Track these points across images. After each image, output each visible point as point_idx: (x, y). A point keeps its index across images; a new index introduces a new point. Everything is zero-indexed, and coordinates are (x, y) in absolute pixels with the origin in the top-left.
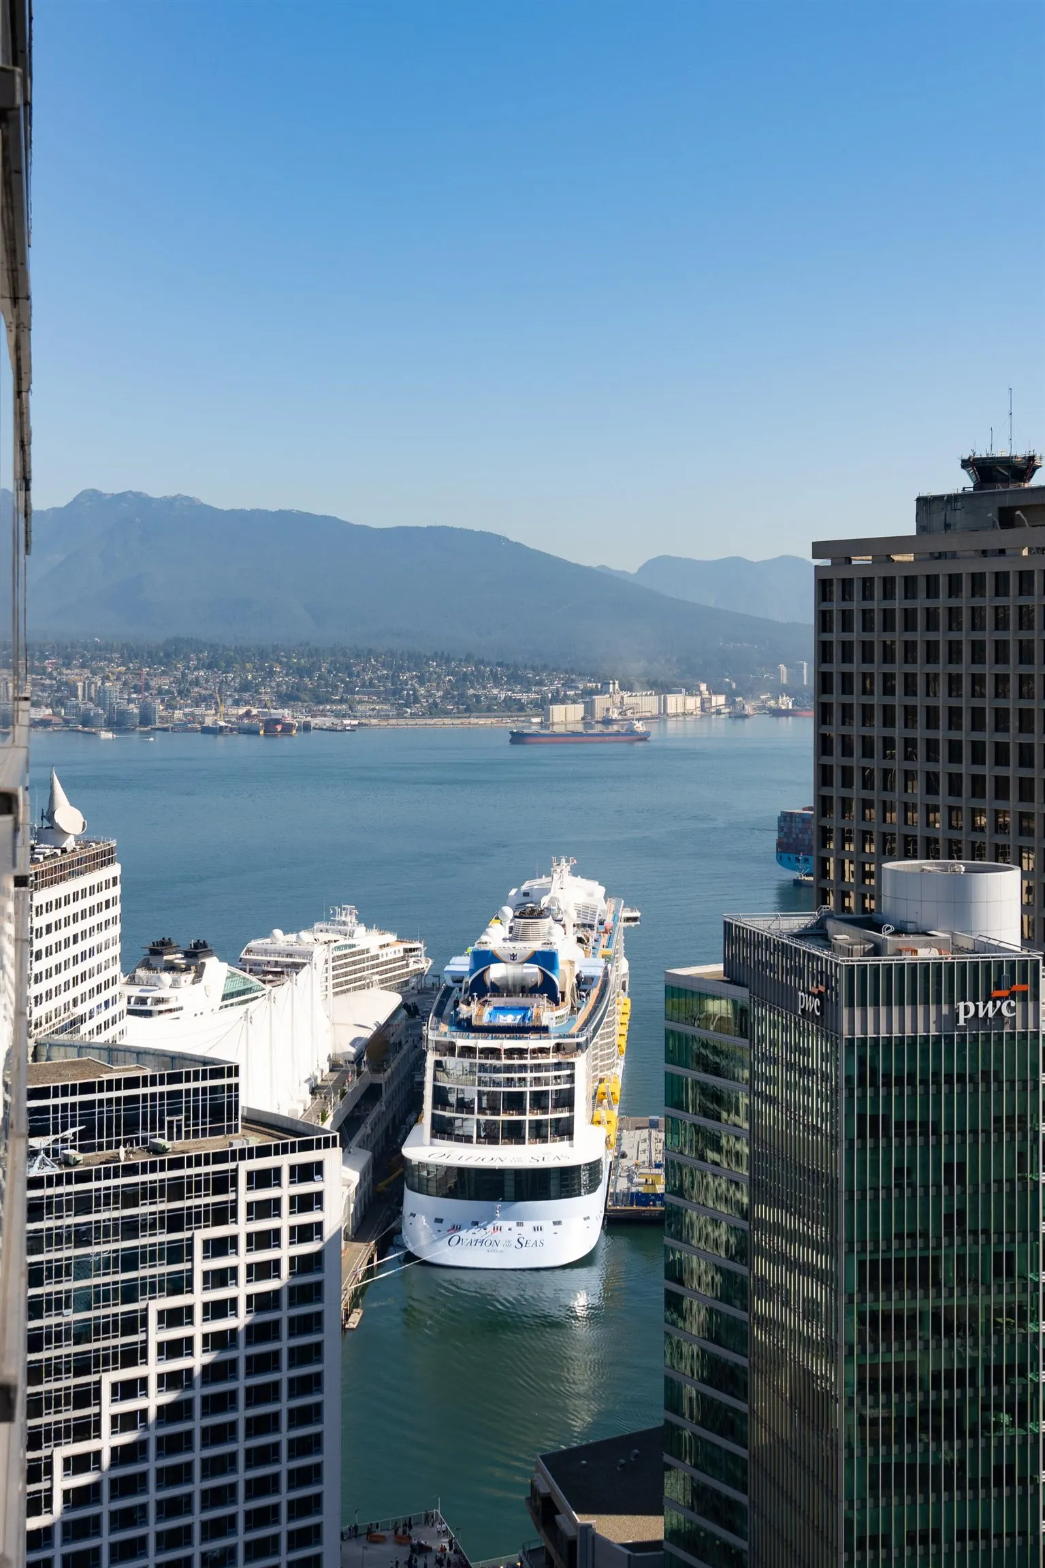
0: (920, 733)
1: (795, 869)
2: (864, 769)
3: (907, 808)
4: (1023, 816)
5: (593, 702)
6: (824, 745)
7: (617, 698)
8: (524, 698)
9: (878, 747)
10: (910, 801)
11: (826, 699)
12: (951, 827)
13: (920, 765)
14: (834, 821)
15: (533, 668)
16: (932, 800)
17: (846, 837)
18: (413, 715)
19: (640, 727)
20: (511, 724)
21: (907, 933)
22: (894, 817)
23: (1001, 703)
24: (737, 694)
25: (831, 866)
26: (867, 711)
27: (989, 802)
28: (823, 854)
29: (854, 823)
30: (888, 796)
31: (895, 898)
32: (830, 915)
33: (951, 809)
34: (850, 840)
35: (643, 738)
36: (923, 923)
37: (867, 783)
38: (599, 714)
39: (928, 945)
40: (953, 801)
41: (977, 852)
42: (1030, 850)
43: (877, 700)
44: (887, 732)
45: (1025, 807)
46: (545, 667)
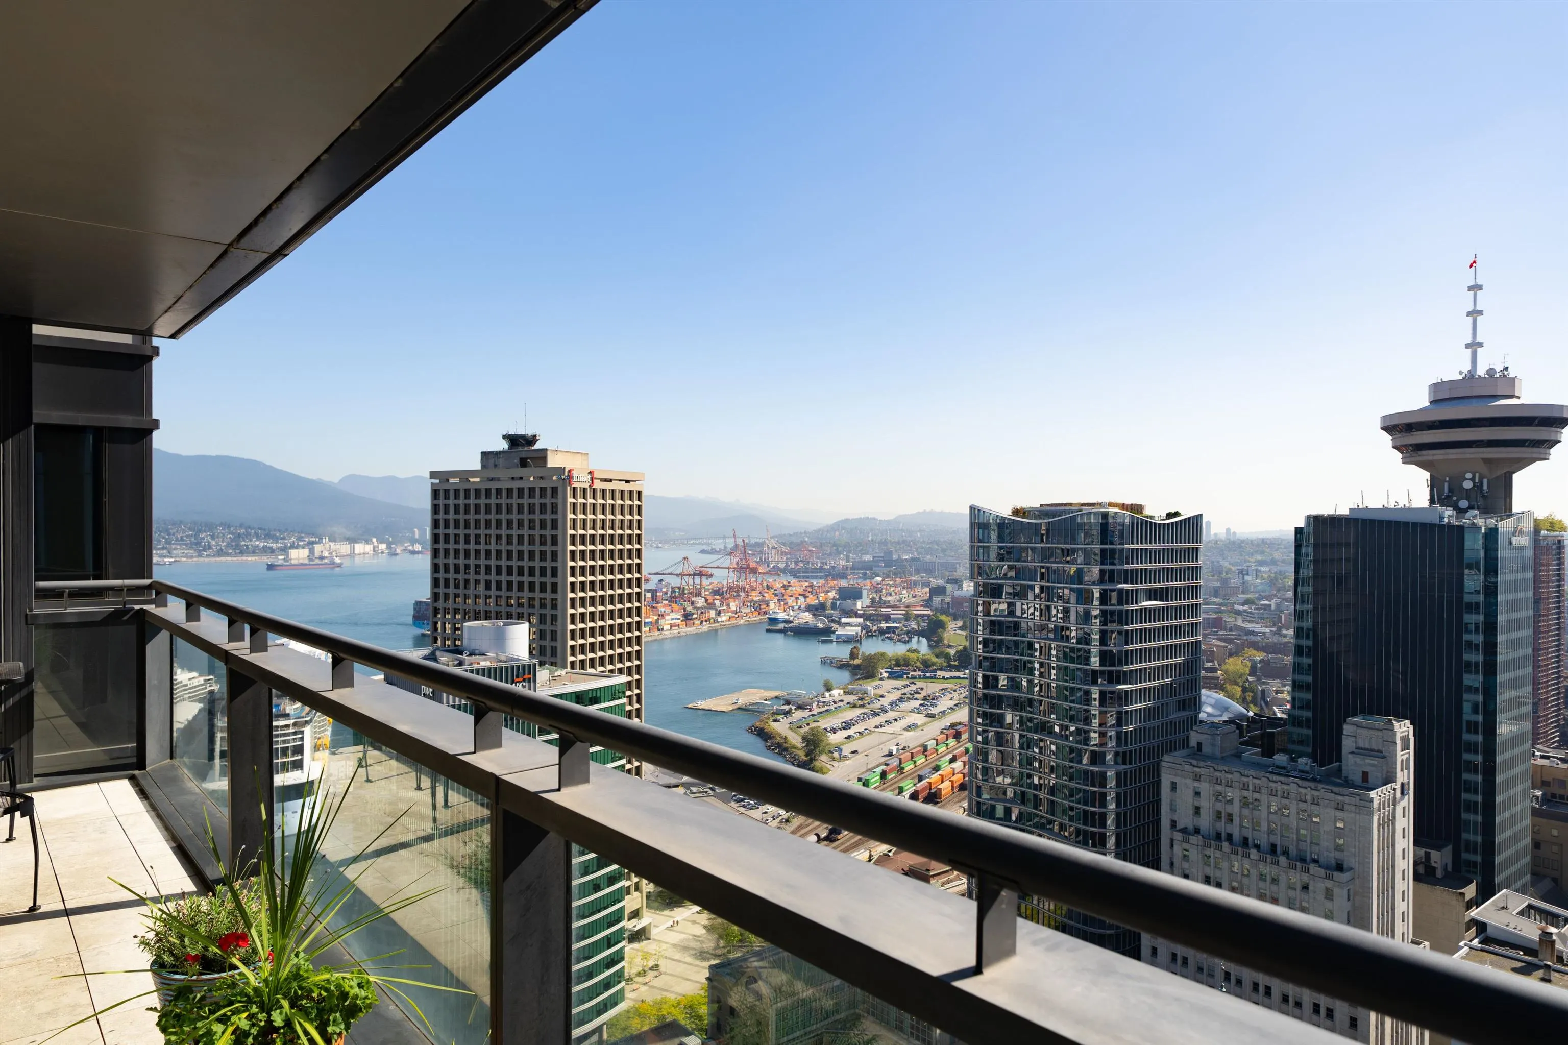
0: (482, 562)
1: (420, 628)
2: (455, 580)
3: (476, 597)
4: (531, 599)
5: (313, 548)
6: (435, 568)
7: (327, 546)
8: (274, 546)
9: (462, 568)
10: (477, 593)
11: (436, 546)
12: (497, 605)
13: (482, 577)
14: (440, 604)
15: (279, 531)
16: (488, 593)
17: (446, 611)
18: (208, 556)
19: (337, 560)
20: (267, 560)
21: (475, 655)
22: (469, 601)
23: (520, 548)
24: (391, 543)
25: (439, 625)
26: (457, 552)
27: (515, 593)
28: (435, 620)
29: (450, 604)
30: (467, 592)
31: (469, 639)
32: (438, 649)
33: (497, 597)
34: (448, 613)
35: (339, 566)
36: (483, 649)
37: (457, 586)
38: (317, 554)
39: (485, 660)
40: (498, 593)
41: (509, 616)
42: (534, 614)
43: (462, 546)
44: (467, 562)
45: (531, 595)
46: (287, 530)
